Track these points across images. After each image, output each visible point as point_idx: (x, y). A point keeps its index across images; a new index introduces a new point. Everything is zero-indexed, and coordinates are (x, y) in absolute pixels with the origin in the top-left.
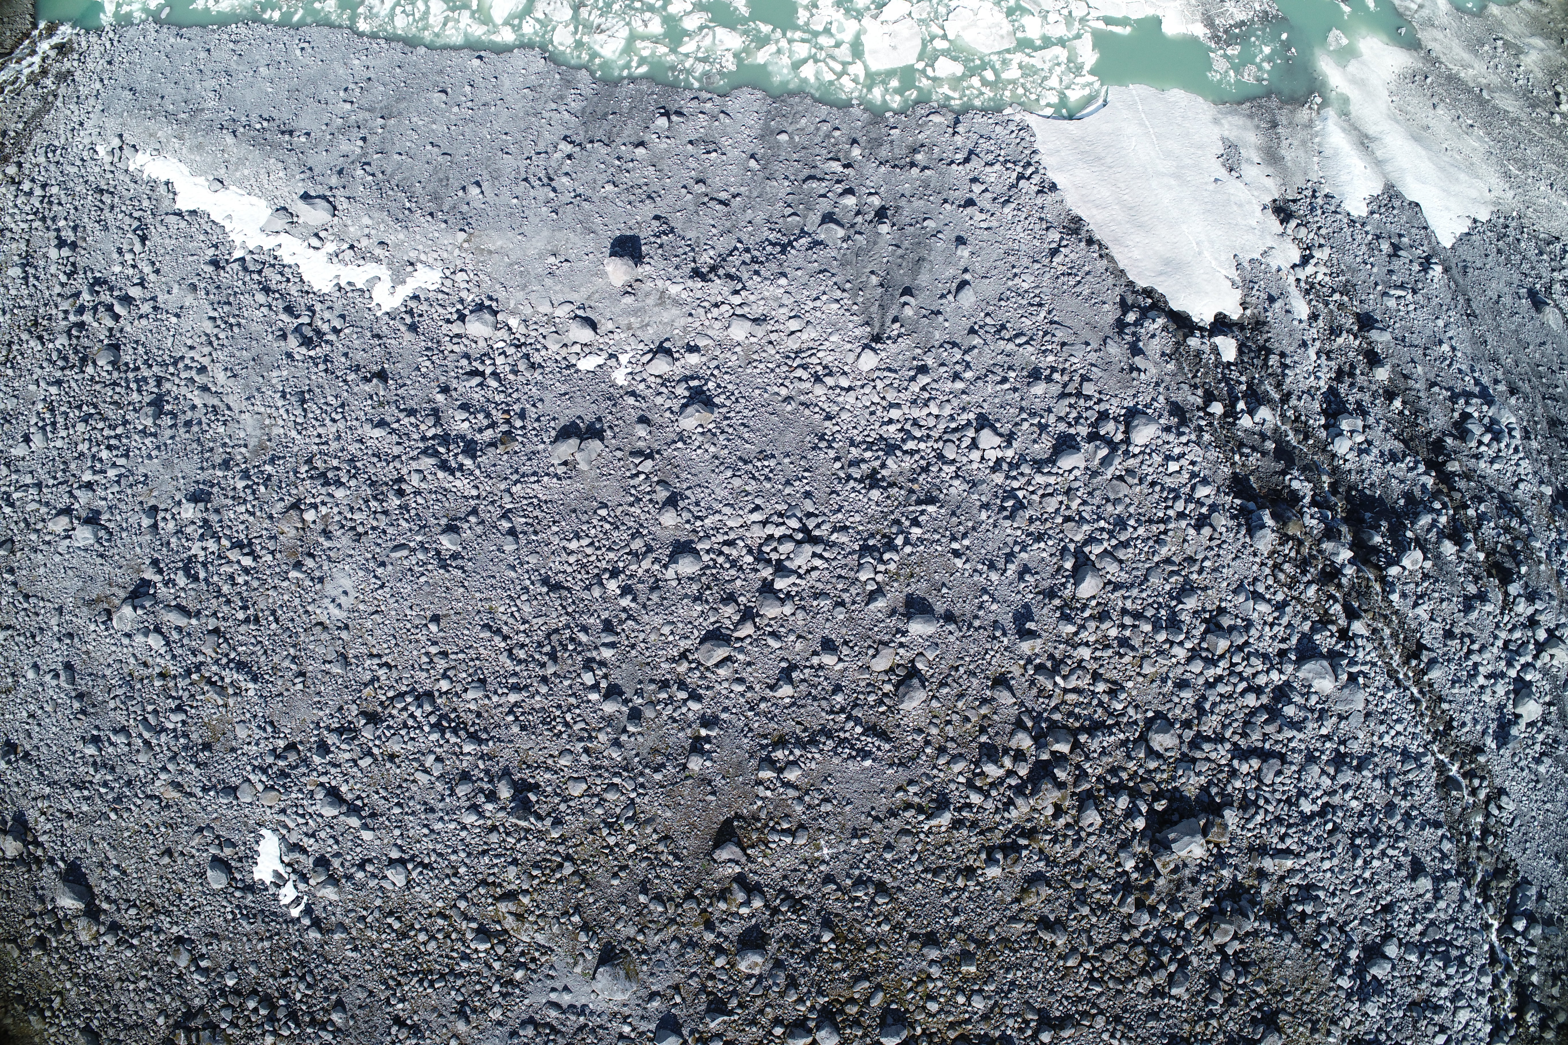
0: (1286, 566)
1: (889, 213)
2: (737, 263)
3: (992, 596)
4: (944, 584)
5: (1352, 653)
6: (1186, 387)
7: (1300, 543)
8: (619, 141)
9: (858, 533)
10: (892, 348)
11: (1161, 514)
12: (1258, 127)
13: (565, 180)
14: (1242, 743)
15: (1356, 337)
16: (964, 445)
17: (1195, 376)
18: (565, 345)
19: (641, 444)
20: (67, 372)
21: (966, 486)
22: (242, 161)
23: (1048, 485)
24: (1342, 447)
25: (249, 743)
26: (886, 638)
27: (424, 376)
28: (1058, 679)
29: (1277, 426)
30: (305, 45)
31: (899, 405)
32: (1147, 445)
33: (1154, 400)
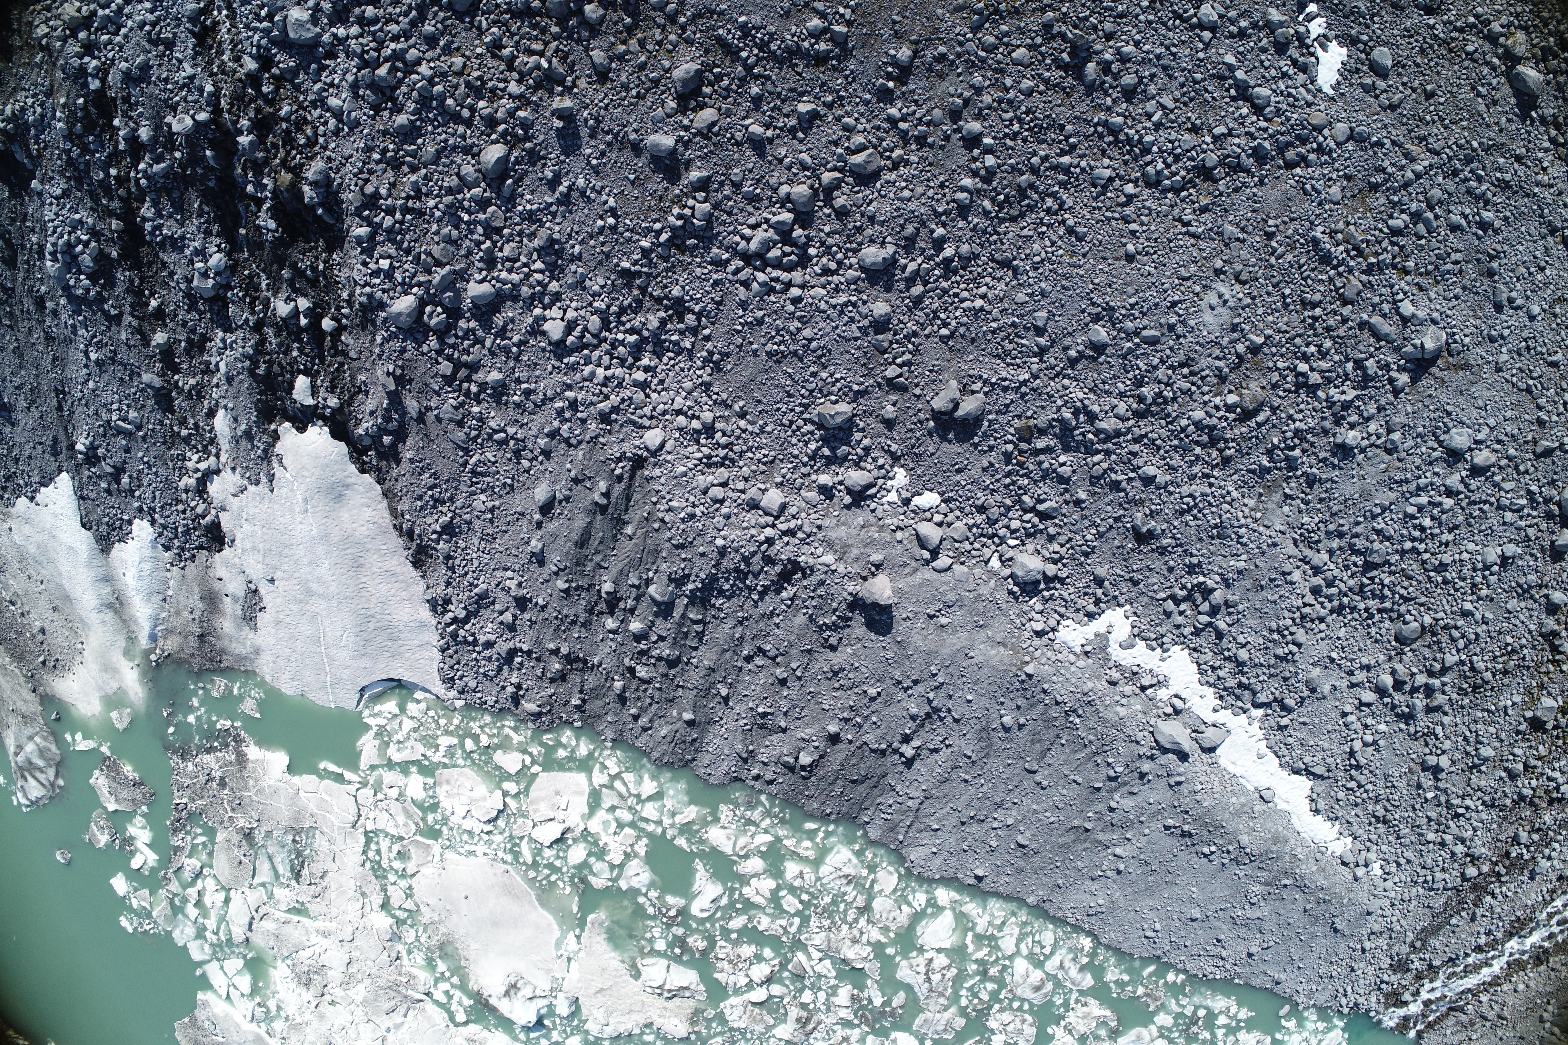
0: (303, 142)
1: (600, 608)
2: (761, 578)
3: (589, 163)
4: (632, 184)
5: (265, 41)
6: (352, 354)
7: (283, 163)
8: (851, 748)
9: (702, 256)
10: (627, 448)
12: (218, 638)
13: (914, 710)
15: (177, 382)
16: (579, 328)
17: (341, 364)
18: (948, 525)
19: (893, 397)
20: (1452, 623)
21: (588, 283)
22: (1236, 814)
23: (508, 271)
24: (219, 261)
25: (1330, 179)
26: (698, 139)
27: (1094, 526)
28: (545, 65)
29: (275, 295)
30: (1149, 934)
31: (633, 385)
32: (406, 292)
33: (386, 340)
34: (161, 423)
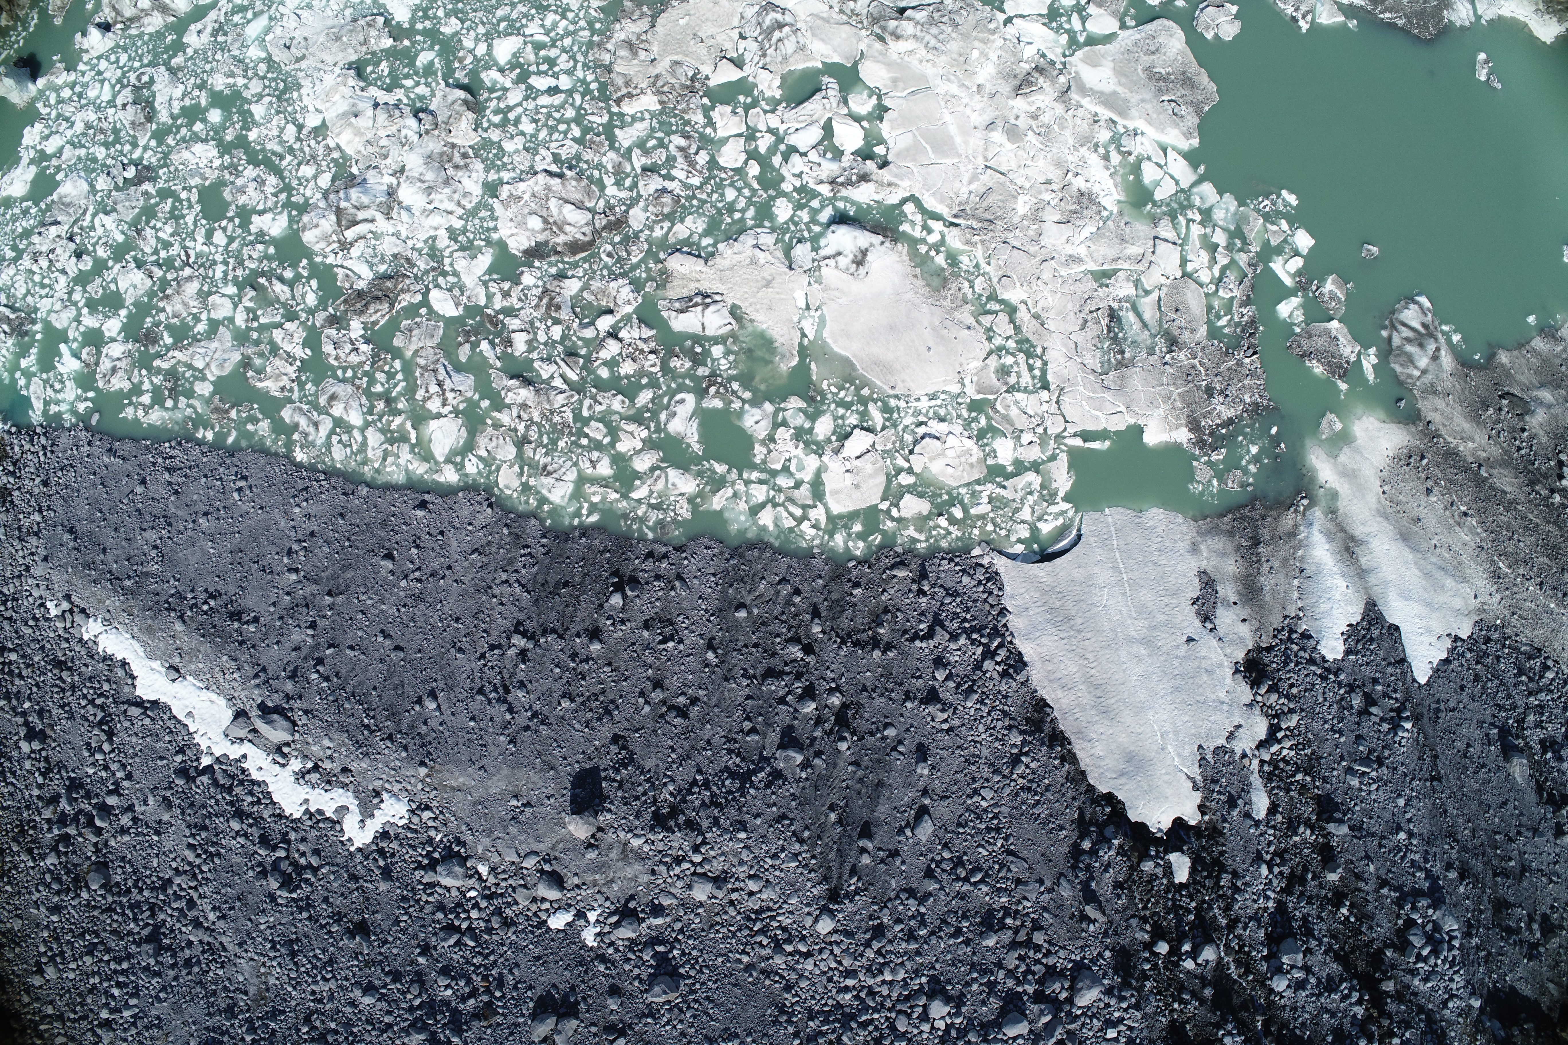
1: (850, 713)
2: (697, 803)
6: (1134, 922)
8: (574, 628)
10: (849, 907)
12: (1238, 547)
13: (520, 694)
15: (1312, 833)
16: (915, 1015)
17: (1145, 908)
18: (534, 900)
19: (614, 1018)
20: (63, 897)
22: (194, 653)
24: (1279, 983)
27: (404, 931)
29: (1220, 959)
30: (242, 483)
31: (855, 971)
32: (1089, 1008)
33: (1100, 955)
34: (1325, 780)
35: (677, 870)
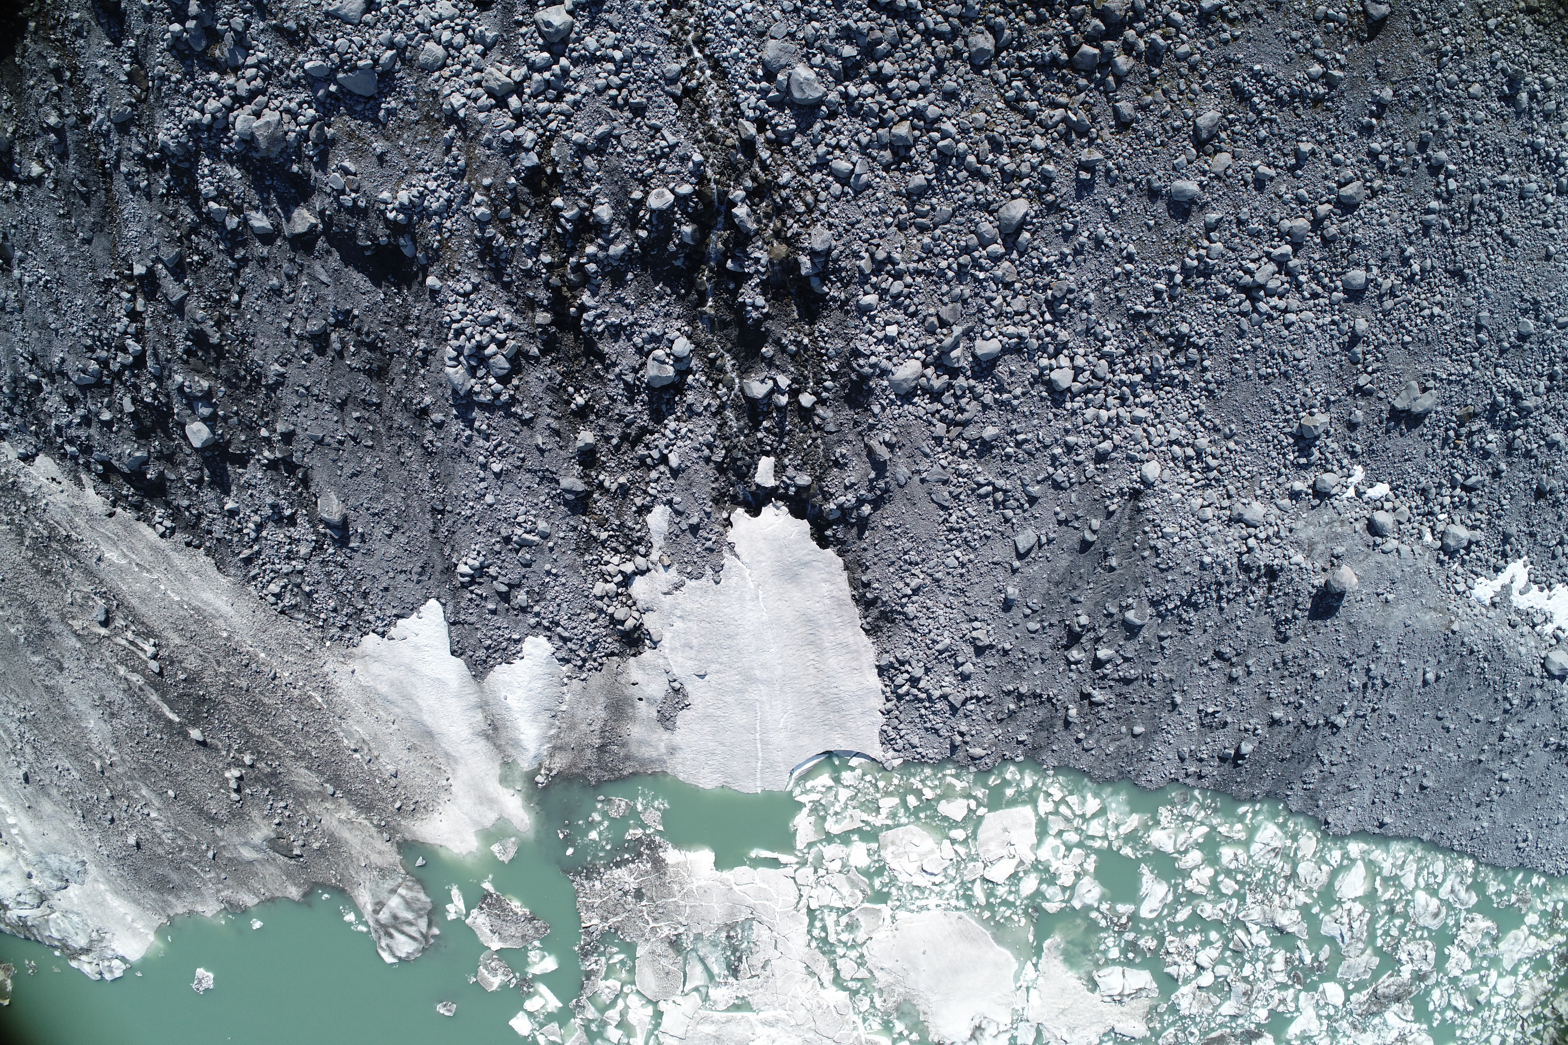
0: (802, 209)
2: (1234, 585)
3: (1109, 213)
4: (1150, 228)
5: (762, 103)
6: (831, 429)
7: (777, 234)
8: (1290, 728)
9: (1207, 292)
10: (1124, 484)
11: (919, 280)
12: (623, 745)
14: (905, 25)
15: (601, 482)
16: (1087, 374)
17: (815, 440)
19: (1361, 403)
23: (1015, 324)
24: (682, 346)
26: (1215, 182)
27: (1509, 491)
28: (1073, 117)
29: (741, 376)
31: (1133, 422)
32: (908, 357)
33: (883, 409)
34: (575, 530)
35: (1270, 531)
